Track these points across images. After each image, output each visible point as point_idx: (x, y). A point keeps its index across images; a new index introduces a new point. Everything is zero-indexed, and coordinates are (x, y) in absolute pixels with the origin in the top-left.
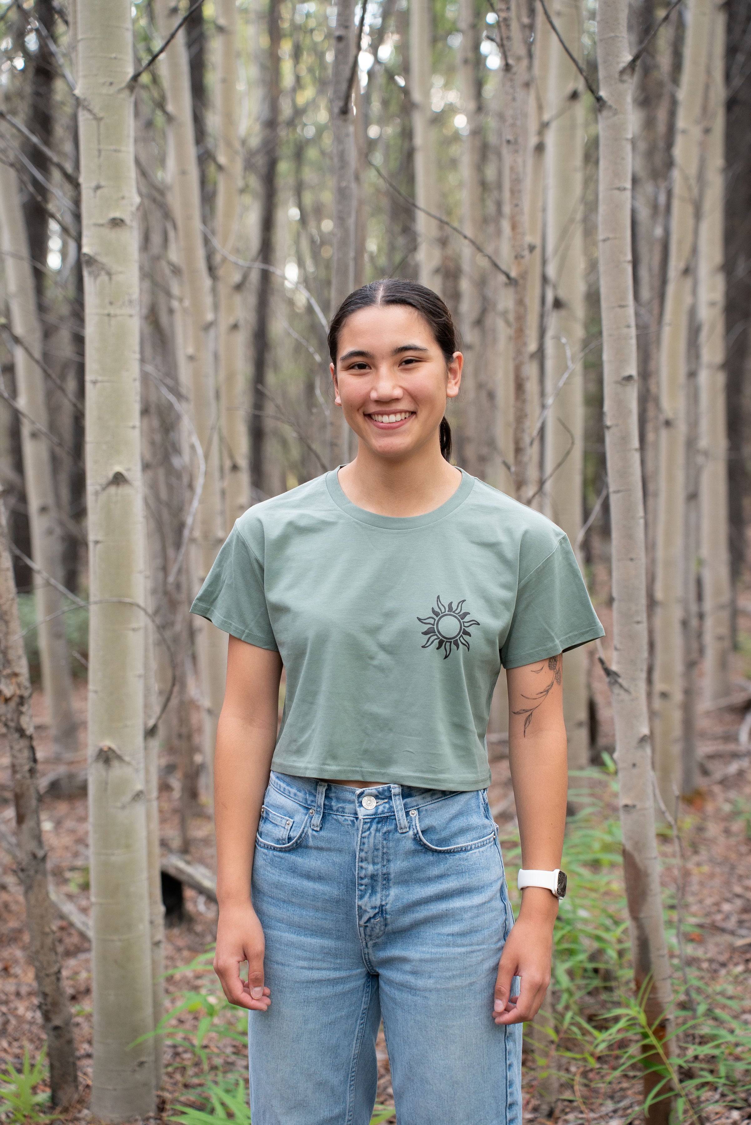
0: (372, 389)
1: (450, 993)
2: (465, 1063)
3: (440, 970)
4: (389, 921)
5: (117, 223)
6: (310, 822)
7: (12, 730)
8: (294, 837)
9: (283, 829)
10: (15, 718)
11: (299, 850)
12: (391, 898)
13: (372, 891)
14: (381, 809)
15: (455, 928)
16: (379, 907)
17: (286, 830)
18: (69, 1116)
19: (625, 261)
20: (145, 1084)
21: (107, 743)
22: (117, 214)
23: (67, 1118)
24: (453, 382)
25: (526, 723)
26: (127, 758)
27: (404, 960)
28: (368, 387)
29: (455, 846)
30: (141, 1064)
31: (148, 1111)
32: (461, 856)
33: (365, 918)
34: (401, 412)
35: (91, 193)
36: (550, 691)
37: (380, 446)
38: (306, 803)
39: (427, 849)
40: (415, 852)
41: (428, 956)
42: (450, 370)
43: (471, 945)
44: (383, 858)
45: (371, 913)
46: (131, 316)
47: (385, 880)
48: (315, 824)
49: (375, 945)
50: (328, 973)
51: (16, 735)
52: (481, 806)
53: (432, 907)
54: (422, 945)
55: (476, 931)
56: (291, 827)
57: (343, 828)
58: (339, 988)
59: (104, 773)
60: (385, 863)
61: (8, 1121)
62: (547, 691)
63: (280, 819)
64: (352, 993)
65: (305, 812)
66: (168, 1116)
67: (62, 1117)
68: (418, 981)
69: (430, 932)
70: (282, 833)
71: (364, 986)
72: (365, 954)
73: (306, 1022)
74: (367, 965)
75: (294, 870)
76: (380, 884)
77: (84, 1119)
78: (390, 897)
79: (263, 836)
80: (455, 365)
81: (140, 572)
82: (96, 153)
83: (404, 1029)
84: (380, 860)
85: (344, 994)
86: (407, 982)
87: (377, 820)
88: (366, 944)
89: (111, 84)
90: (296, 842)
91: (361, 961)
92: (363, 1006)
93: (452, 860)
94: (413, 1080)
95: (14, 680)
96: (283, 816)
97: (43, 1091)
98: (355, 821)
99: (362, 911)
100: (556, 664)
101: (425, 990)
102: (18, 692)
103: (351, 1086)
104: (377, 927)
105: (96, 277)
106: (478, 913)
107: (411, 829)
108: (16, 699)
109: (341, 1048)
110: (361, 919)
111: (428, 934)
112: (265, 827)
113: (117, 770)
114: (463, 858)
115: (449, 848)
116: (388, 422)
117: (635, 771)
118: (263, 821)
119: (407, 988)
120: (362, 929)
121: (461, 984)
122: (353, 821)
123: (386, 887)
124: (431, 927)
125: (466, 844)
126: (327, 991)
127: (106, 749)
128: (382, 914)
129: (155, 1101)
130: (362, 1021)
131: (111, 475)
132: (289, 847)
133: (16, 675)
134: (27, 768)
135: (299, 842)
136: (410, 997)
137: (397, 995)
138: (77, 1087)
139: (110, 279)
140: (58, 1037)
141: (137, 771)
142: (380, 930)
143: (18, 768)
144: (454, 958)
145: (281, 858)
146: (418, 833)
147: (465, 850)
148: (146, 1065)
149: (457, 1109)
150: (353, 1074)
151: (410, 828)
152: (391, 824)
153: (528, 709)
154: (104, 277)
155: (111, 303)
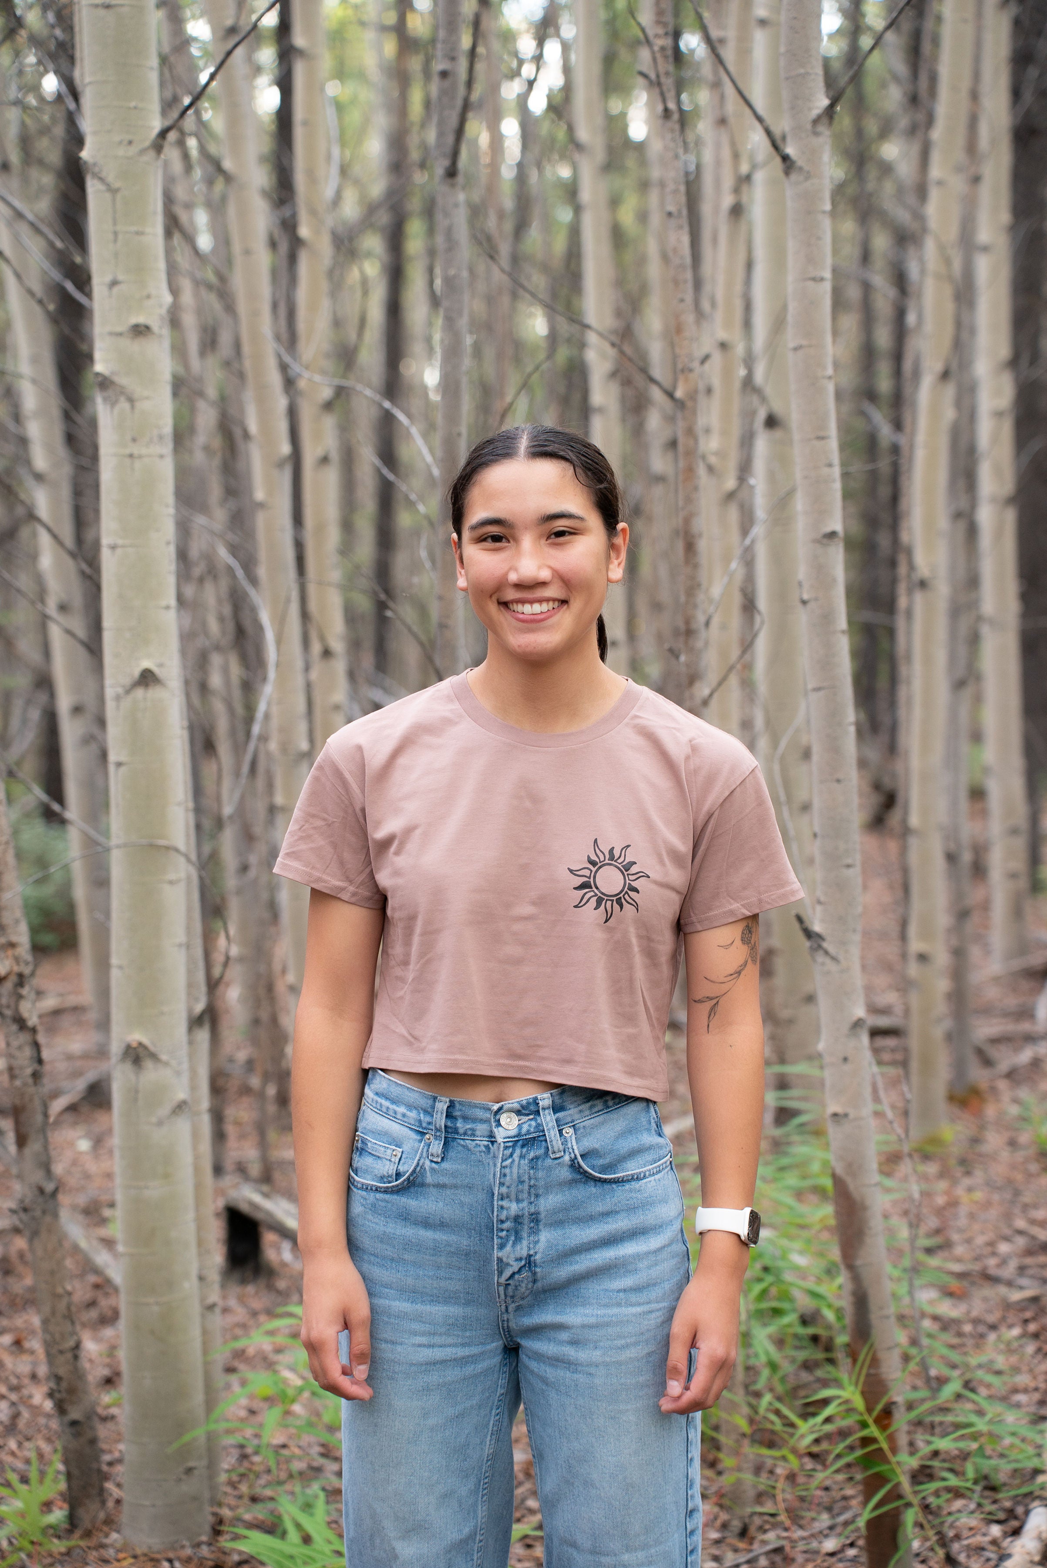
0: (510, 569)
1: (623, 1367)
2: (642, 1459)
3: (609, 1337)
4: (539, 1275)
5: (140, 331)
6: (428, 1151)
7: (9, 1021)
8: (405, 1173)
9: (388, 1163)
10: (12, 1004)
11: (412, 1190)
12: (541, 1246)
13: (516, 1237)
14: (525, 1128)
15: (628, 1282)
16: (526, 1258)
17: (392, 1164)
18: (93, 1542)
19: (824, 377)
20: (195, 1499)
21: (136, 1037)
22: (141, 319)
23: (89, 1544)
24: (616, 562)
25: (710, 1015)
26: (164, 1057)
27: (560, 1327)
28: (504, 567)
29: (624, 1174)
30: (189, 1471)
31: (200, 1535)
32: (632, 1187)
33: (507, 1273)
34: (548, 600)
35: (105, 290)
36: (743, 973)
37: (519, 646)
38: (420, 1126)
39: (588, 1178)
40: (572, 1183)
41: (592, 1320)
42: (612, 546)
43: (648, 1303)
44: (529, 1193)
45: (516, 1266)
46: (162, 456)
47: (533, 1221)
48: (435, 1154)
49: (518, 1308)
50: (454, 1350)
51: (14, 1027)
52: (653, 1121)
53: (596, 1256)
54: (583, 1305)
55: (654, 1285)
56: (400, 1159)
57: (473, 1156)
58: (469, 1370)
59: (132, 1076)
60: (532, 1199)
61: (10, 1549)
62: (739, 973)
63: (383, 1149)
64: (485, 1375)
65: (419, 1138)
66: (226, 1540)
67: (82, 1543)
68: (580, 1354)
69: (593, 1288)
70: (389, 1169)
71: (500, 1365)
72: (504, 1321)
73: (425, 1415)
74: (505, 1335)
75: (405, 1217)
76: (526, 1227)
77: (112, 1545)
78: (540, 1244)
79: (359, 1174)
80: (619, 540)
81: (179, 804)
82: (111, 237)
83: (560, 1416)
84: (525, 1195)
85: (476, 1376)
86: (564, 1355)
87: (521, 1143)
88: (507, 1307)
89: (130, 143)
90: (408, 1179)
91: (497, 1332)
92: (500, 1391)
93: (621, 1194)
94: (573, 1483)
95: (10, 952)
96: (387, 1146)
97: (61, 1508)
98: (490, 1145)
99: (502, 1264)
100: (751, 937)
101: (590, 1365)
102: (16, 969)
103: (483, 1496)
104: (523, 1285)
105: (113, 404)
106: (656, 1260)
107: (567, 1154)
108: (13, 979)
109: (471, 1448)
110: (501, 1275)
111: (591, 1291)
112: (360, 1162)
113: (151, 1074)
114: (635, 1189)
115: (616, 1176)
116: (531, 613)
117: (847, 1068)
118: (358, 1153)
119: (565, 1363)
120: (501, 1289)
121: (637, 1355)
122: (487, 1147)
123: (535, 1231)
124: (595, 1281)
125: (638, 1171)
126: (453, 1374)
127: (134, 1045)
128: (530, 1267)
129: (211, 1519)
130: (498, 1411)
131: (137, 673)
132: (397, 1186)
133: (12, 945)
134: (29, 1071)
135: (411, 1178)
136: (568, 1374)
137: (549, 1372)
138: (103, 1502)
139: (133, 407)
140: (77, 1435)
141: (178, 1073)
142: (527, 1289)
143: (17, 1072)
144: (628, 1321)
145: (387, 1202)
146: (576, 1158)
147: (636, 1178)
148: (196, 1472)
149: (632, 1520)
150: (486, 1481)
151: (564, 1152)
152: (539, 1147)
153: (712, 995)
154: (124, 405)
155: (134, 440)
